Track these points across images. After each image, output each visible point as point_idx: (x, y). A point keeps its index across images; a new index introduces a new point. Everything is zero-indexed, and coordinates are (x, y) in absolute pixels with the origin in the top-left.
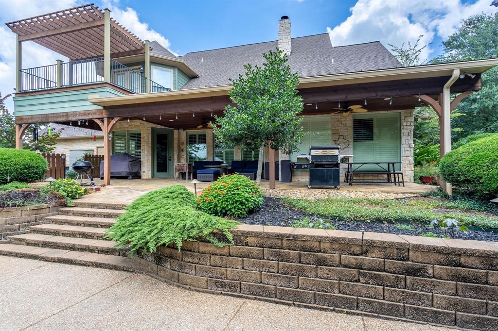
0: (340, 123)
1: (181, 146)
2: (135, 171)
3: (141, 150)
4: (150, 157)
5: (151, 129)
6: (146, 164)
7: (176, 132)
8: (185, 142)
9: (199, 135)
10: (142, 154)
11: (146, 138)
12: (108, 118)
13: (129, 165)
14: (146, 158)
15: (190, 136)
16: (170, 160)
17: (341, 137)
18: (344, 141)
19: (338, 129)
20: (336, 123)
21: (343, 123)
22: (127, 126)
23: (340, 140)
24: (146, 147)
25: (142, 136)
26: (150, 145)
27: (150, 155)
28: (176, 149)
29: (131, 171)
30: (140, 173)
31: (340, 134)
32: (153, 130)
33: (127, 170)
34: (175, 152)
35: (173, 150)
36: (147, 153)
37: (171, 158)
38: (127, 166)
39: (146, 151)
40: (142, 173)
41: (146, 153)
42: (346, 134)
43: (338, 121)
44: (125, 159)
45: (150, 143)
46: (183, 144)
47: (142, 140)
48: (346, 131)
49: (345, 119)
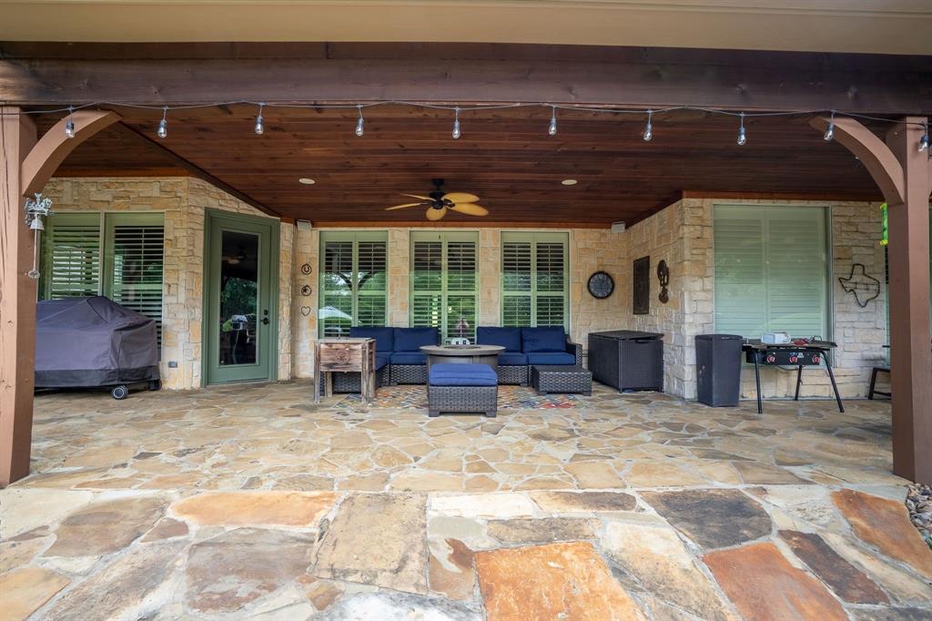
0: (853, 228)
1: (303, 277)
2: (138, 363)
3: (164, 288)
4: (198, 313)
5: (202, 212)
6: (183, 337)
7: (286, 229)
8: (315, 265)
9: (362, 245)
10: (165, 300)
11: (183, 243)
12: (24, 108)
13: (118, 344)
14: (183, 315)
15: (329, 244)
16: (266, 321)
17: (858, 270)
18: (866, 280)
19: (850, 247)
20: (844, 228)
21: (860, 229)
22: (108, 198)
23: (856, 278)
24: (183, 276)
25: (168, 235)
26: (200, 270)
27: (199, 304)
28: (285, 285)
29: (125, 366)
30: (156, 369)
31: (856, 260)
32: (211, 217)
33: (108, 363)
34: (282, 296)
35: (278, 291)
36: (187, 300)
37: (271, 317)
38: (108, 347)
39: (182, 290)
40: (165, 370)
41: (182, 298)
42: (868, 262)
43: (849, 223)
44: (98, 321)
45: (199, 261)
46: (306, 269)
47: (167, 250)
48: (870, 252)
49: (865, 219)
